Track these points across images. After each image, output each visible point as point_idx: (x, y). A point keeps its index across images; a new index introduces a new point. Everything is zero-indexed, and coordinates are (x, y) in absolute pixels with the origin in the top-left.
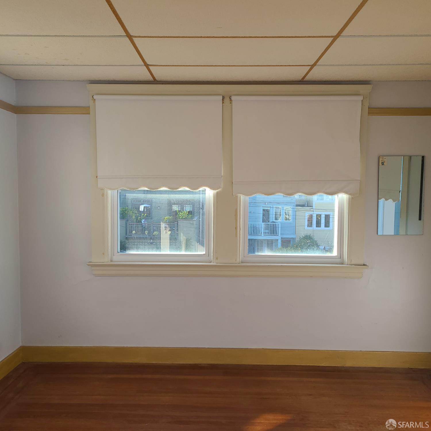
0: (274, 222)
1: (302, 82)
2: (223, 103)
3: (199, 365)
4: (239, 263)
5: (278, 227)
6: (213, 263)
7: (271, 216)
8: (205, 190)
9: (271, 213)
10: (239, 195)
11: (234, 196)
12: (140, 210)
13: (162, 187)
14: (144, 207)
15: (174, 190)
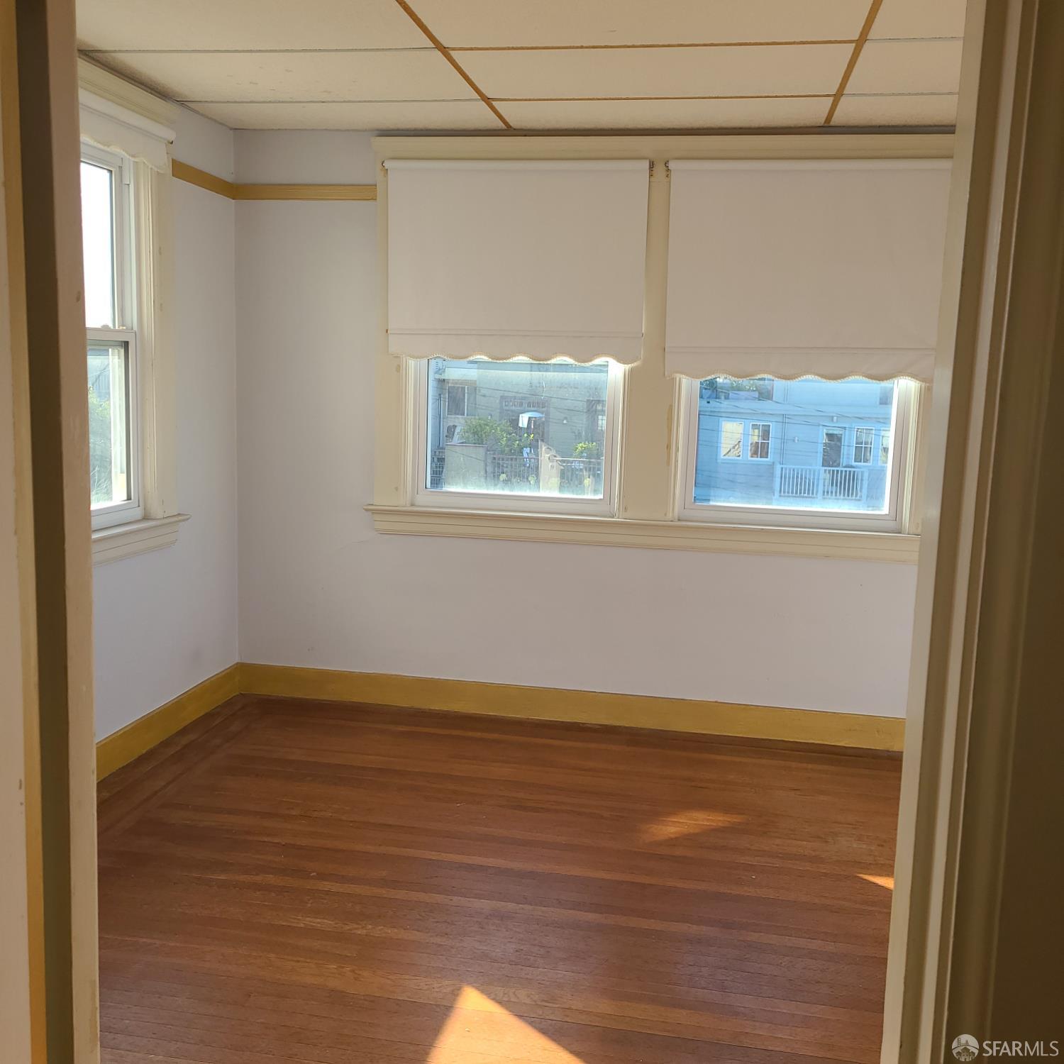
0: (852, 467)
1: (827, 128)
2: (651, 175)
3: (581, 725)
4: (672, 521)
5: (862, 480)
6: (618, 518)
7: (844, 450)
8: (606, 364)
9: (845, 441)
10: (678, 376)
11: (668, 378)
12: (520, 425)
13: (518, 356)
14: (529, 418)
15: (541, 362)
